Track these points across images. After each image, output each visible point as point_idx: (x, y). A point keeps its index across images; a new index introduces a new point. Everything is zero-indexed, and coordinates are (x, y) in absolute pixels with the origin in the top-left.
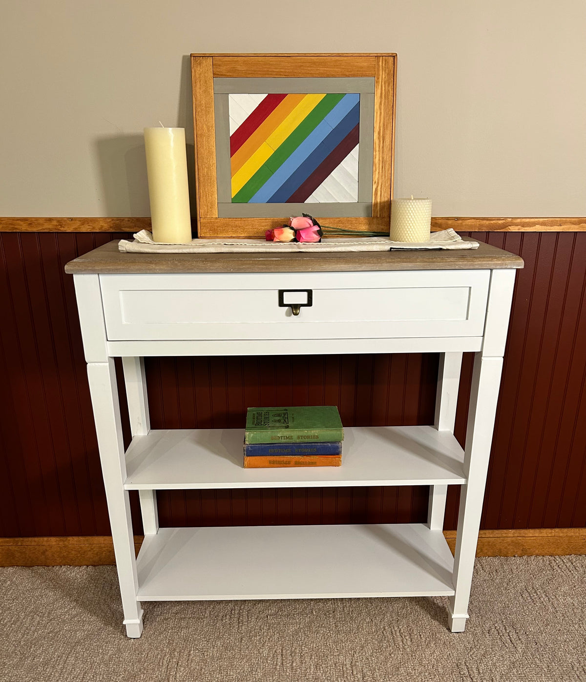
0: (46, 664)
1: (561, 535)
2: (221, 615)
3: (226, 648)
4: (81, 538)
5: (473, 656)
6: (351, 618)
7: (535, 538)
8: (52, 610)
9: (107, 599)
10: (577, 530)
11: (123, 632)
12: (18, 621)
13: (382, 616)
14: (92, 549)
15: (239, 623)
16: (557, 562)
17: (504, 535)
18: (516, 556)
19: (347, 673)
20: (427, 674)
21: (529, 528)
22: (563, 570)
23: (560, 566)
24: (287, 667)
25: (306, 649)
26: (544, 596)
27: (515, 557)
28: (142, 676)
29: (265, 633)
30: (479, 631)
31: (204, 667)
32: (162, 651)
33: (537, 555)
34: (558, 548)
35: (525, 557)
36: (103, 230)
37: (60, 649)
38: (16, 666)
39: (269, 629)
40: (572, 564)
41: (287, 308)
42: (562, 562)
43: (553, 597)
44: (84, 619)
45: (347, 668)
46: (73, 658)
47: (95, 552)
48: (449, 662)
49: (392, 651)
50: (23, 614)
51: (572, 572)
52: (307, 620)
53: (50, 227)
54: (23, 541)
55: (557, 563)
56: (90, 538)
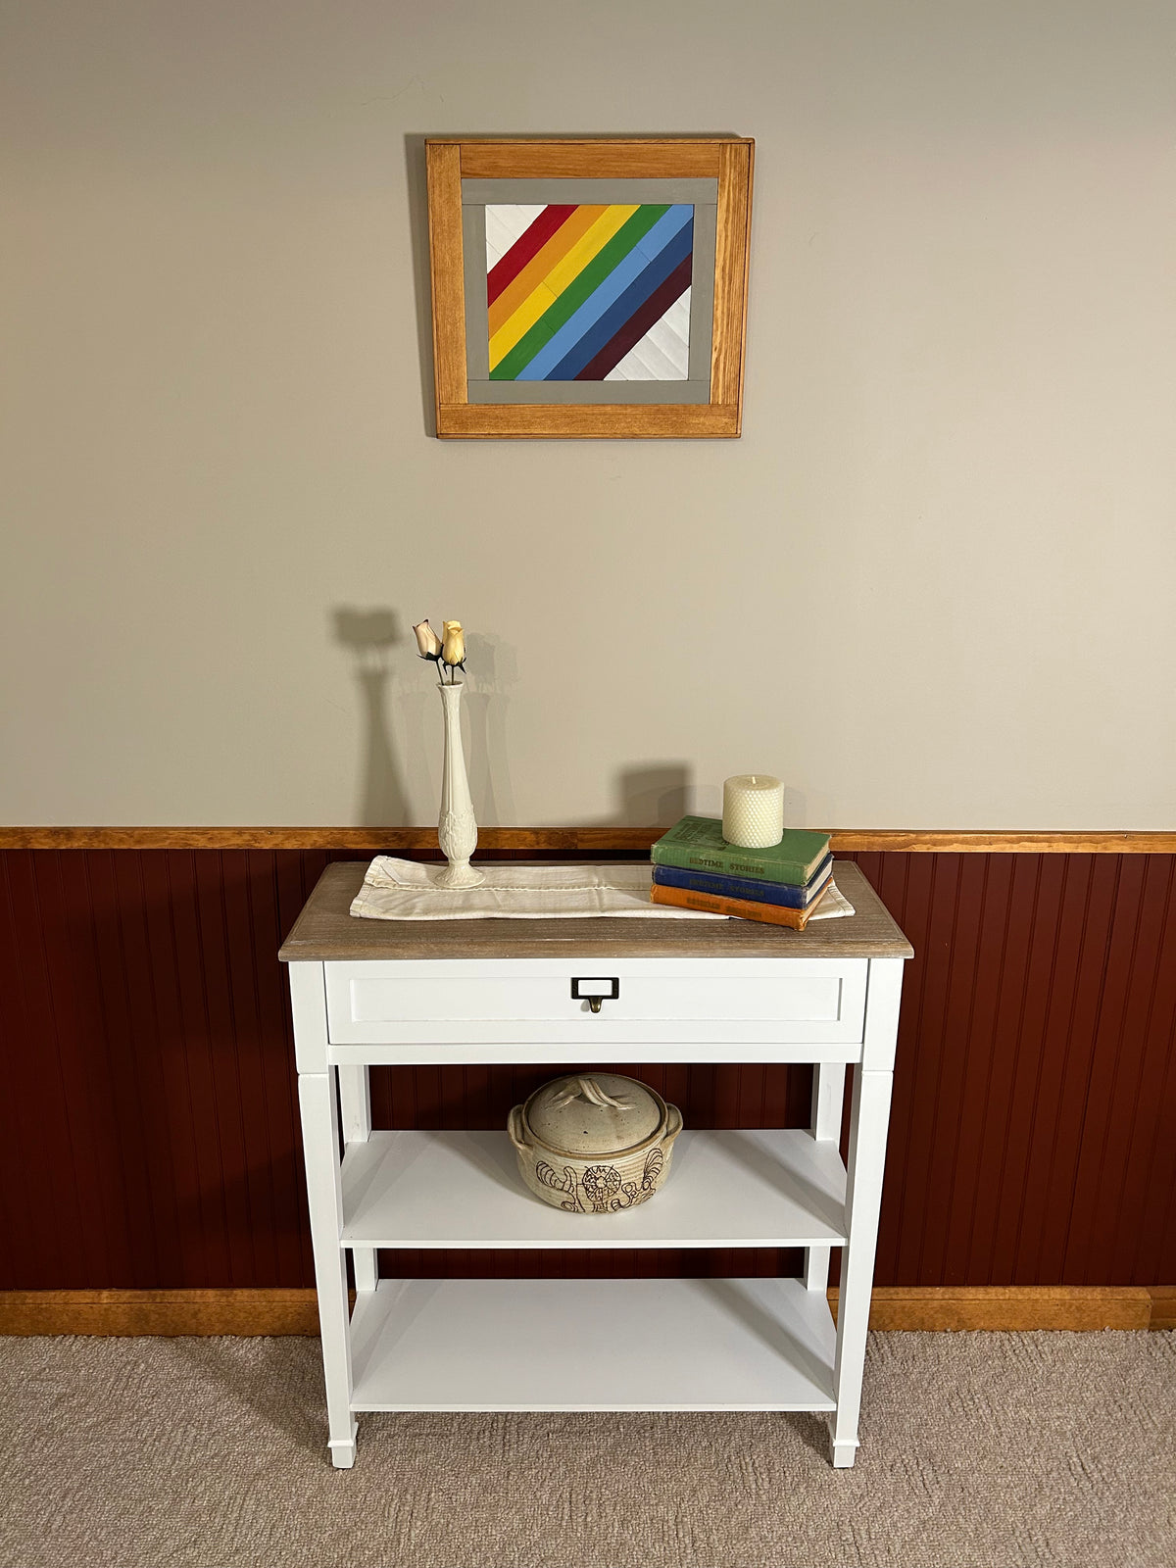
0: (212, 1509)
1: (1020, 1297)
2: (476, 1429)
3: (485, 1489)
4: (255, 1292)
5: (863, 1510)
6: (679, 1440)
7: (978, 1302)
8: (214, 1417)
9: (299, 1399)
10: (1044, 1290)
11: (326, 1458)
12: (164, 1434)
13: (726, 1437)
14: (272, 1310)
15: (504, 1444)
16: (1013, 1343)
17: (928, 1296)
18: (949, 1330)
19: (669, 1535)
20: (790, 1539)
21: (969, 1285)
22: (1020, 1359)
23: (1017, 1352)
24: (579, 1522)
25: (607, 1492)
26: (984, 1406)
27: (946, 1332)
28: (359, 1533)
29: (545, 1464)
30: (876, 1466)
31: (452, 1521)
32: (387, 1491)
33: (983, 1330)
34: (1015, 1318)
35: (962, 1333)
36: (317, 846)
37: (232, 1484)
38: (169, 1513)
39: (550, 1456)
40: (1037, 1347)
41: (583, 1000)
42: (1021, 1344)
43: (998, 1408)
44: (265, 1434)
45: (669, 1527)
46: (252, 1502)
47: (277, 1314)
48: (825, 1519)
49: (739, 1498)
50: (170, 1423)
51: (1035, 1362)
52: (610, 1441)
53: (239, 842)
54: (164, 1295)
55: (1012, 1346)
56: (268, 1292)
